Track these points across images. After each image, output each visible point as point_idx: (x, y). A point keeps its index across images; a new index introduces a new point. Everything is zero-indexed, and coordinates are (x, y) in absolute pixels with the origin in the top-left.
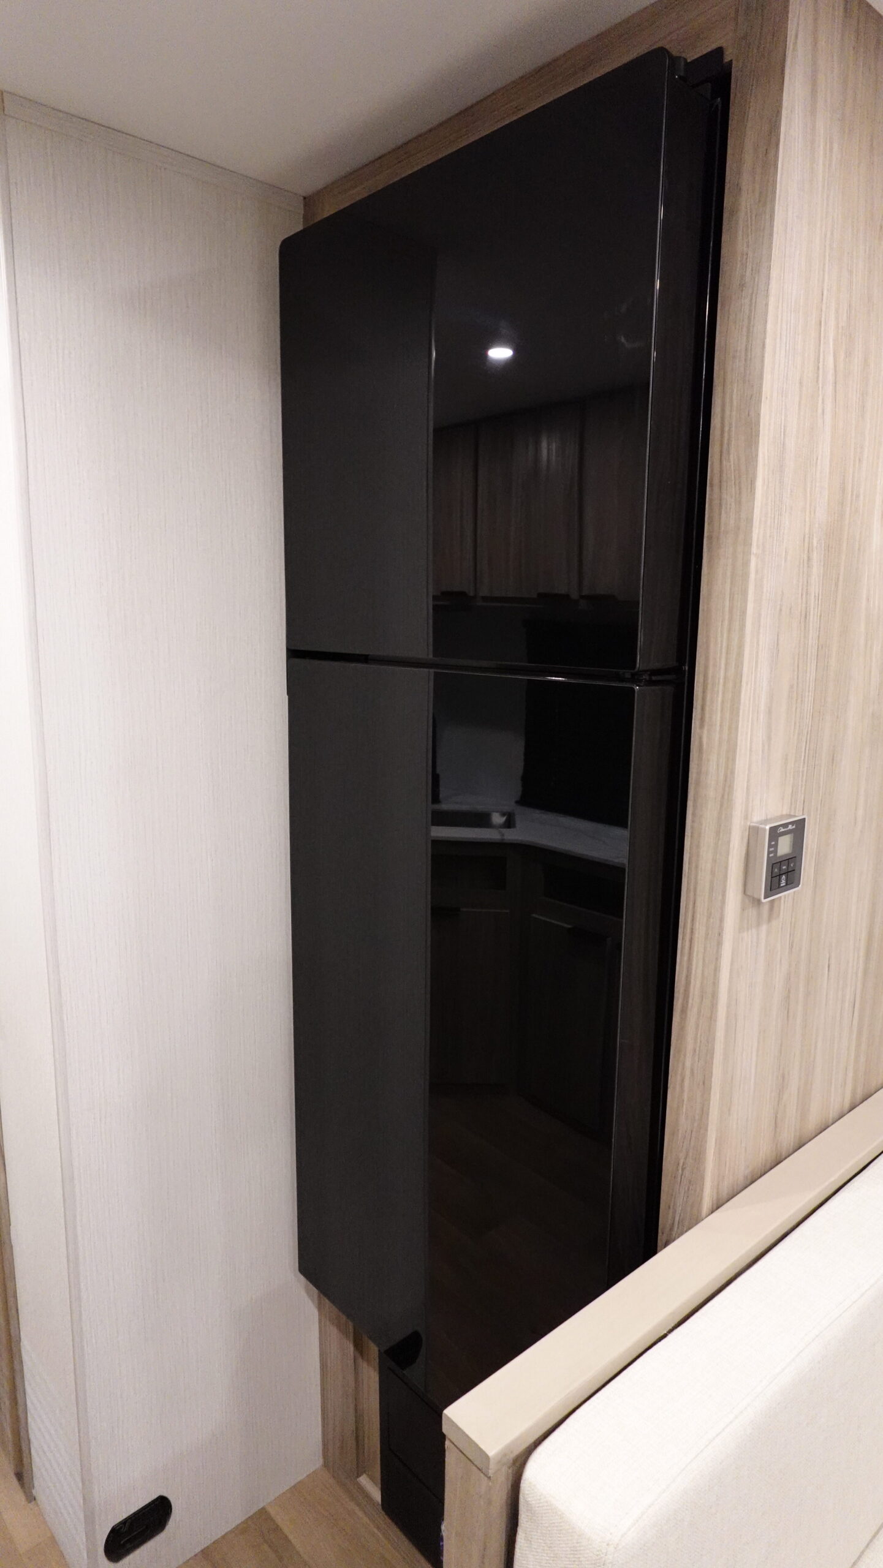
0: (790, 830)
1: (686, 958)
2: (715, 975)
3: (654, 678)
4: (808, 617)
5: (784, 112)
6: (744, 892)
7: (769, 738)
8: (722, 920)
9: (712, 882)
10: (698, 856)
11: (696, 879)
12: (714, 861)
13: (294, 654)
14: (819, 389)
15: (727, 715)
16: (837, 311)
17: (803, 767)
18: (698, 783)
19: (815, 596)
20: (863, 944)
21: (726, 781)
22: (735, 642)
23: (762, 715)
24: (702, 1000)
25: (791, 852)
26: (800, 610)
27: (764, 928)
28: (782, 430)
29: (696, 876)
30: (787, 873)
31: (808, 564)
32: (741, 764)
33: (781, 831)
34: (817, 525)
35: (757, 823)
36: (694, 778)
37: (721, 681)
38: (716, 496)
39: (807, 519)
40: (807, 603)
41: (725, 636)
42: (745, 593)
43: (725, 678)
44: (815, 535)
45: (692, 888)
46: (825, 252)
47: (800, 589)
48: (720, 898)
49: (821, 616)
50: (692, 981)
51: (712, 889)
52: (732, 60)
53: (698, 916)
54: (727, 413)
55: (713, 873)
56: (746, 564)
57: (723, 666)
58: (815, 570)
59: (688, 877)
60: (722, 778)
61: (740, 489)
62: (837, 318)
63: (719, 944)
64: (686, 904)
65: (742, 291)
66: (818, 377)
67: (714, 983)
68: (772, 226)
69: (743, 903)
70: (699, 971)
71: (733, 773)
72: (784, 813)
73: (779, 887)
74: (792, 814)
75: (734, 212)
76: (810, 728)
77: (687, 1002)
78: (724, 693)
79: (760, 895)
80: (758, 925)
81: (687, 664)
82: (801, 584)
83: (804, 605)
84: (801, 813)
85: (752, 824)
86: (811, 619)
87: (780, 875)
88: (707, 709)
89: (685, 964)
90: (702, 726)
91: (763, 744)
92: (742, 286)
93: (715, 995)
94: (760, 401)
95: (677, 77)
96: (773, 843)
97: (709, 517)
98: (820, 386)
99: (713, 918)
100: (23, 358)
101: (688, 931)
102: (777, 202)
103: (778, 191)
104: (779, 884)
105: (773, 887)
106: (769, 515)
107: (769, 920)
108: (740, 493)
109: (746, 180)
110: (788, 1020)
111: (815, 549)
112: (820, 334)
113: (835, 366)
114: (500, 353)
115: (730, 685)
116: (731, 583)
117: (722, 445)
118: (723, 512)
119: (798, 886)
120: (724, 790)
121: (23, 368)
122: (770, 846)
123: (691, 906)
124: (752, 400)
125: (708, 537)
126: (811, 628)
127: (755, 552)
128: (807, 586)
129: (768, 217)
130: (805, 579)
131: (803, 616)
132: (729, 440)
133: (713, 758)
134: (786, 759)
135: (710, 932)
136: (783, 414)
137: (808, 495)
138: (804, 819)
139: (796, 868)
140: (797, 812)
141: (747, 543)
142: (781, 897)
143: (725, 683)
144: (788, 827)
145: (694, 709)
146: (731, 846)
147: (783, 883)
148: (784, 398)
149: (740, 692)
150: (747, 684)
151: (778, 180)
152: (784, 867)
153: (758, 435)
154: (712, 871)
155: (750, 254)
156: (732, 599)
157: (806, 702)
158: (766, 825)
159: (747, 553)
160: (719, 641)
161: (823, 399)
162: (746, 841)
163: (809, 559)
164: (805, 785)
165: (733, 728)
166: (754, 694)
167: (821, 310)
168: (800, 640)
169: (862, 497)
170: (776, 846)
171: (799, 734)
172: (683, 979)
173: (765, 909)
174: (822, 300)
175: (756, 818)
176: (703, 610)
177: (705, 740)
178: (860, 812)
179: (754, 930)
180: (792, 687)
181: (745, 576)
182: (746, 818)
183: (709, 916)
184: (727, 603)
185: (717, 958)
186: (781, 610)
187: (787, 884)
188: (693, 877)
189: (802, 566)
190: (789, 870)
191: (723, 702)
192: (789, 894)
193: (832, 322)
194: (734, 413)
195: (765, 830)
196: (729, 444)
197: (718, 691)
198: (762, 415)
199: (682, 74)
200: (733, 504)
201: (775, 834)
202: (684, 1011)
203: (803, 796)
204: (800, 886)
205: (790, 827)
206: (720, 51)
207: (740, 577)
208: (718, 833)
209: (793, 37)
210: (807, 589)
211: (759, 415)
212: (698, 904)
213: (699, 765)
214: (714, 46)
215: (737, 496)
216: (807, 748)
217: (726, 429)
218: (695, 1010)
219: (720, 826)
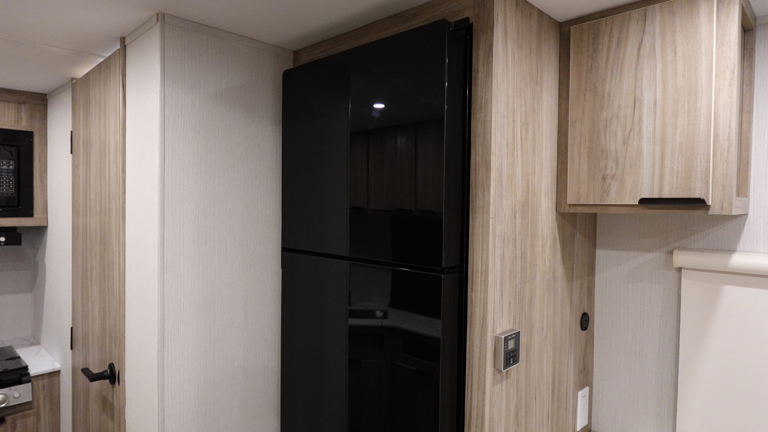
0: (513, 337)
1: (469, 399)
2: (483, 407)
3: (450, 271)
4: (516, 241)
5: (494, 44)
6: (495, 367)
7: (502, 296)
8: (485, 381)
9: (479, 363)
10: (473, 351)
11: (472, 362)
12: (480, 353)
13: (285, 250)
14: (515, 147)
15: (483, 287)
16: (521, 115)
17: (518, 307)
18: (471, 317)
19: (519, 232)
20: (550, 386)
21: (484, 316)
22: (485, 255)
23: (498, 286)
24: (477, 420)
25: (514, 347)
26: (512, 238)
27: (504, 383)
28: (501, 165)
29: (472, 360)
30: (513, 357)
31: (515, 219)
32: (490, 309)
33: (509, 338)
34: (518, 202)
35: (499, 334)
36: (469, 315)
37: (480, 272)
38: (474, 192)
39: (513, 201)
40: (515, 235)
41: (480, 252)
42: (488, 233)
43: (481, 271)
44: (517, 206)
45: (471, 365)
46: (514, 93)
47: (512, 229)
48: (483, 371)
49: (522, 240)
50: (473, 410)
51: (479, 366)
52: (473, 22)
53: (474, 379)
54: (477, 158)
55: (480, 359)
56: (488, 222)
57: (480, 265)
58: (518, 221)
59: (469, 360)
60: (482, 315)
61: (484, 190)
62: (521, 118)
63: (484, 393)
64: (468, 373)
65: (481, 110)
66: (514, 142)
67: (483, 412)
68: (492, 87)
69: (494, 372)
70: (476, 407)
71: (486, 313)
72: (511, 328)
73: (510, 364)
74: (514, 329)
75: (476, 79)
76: (520, 289)
77: (471, 420)
78: (481, 277)
79: (502, 369)
80: (502, 382)
81: (464, 263)
82: (512, 228)
83: (514, 237)
84: (518, 329)
85: (496, 335)
86: (518, 242)
87: (510, 359)
88: (474, 283)
89: (469, 402)
90: (472, 291)
91: (499, 298)
92: (481, 108)
93: (483, 417)
94: (490, 155)
95: (451, 29)
96: (506, 344)
97: (471, 201)
98: (516, 145)
99: (481, 380)
100: (165, 122)
101: (470, 386)
102: (493, 77)
103: (493, 73)
104: (510, 363)
105: (507, 364)
106: (497, 200)
107: (507, 378)
108: (484, 191)
109: (480, 68)
110: (518, 426)
111: (517, 212)
112: (514, 125)
113: (521, 137)
114: (379, 106)
115: (484, 273)
116: (482, 229)
117: (475, 171)
118: (477, 199)
119: (518, 362)
120: (483, 320)
121: (165, 126)
122: (505, 345)
123: (470, 374)
124: (487, 153)
125: (471, 209)
126: (518, 246)
127: (491, 217)
128: (515, 228)
129: (490, 82)
130: (514, 226)
131: (514, 240)
132: (478, 169)
133: (478, 305)
134: (510, 304)
135: (480, 387)
136: (501, 158)
137: (513, 190)
138: (520, 331)
139: (517, 355)
140: (516, 328)
141: (488, 213)
142: (511, 368)
143: (481, 273)
144: (512, 336)
145: (468, 284)
146: (487, 346)
147: (512, 362)
148: (501, 152)
149: (488, 277)
150: (491, 273)
151: (493, 68)
152: (512, 355)
153: (490, 169)
154: (479, 358)
155: (484, 96)
156: (483, 236)
157: (517, 278)
158: (502, 336)
159: (488, 217)
160: (478, 254)
161: (517, 151)
162: (494, 343)
163: (515, 217)
164: (519, 315)
165: (486, 293)
166: (494, 277)
167: (514, 116)
168: (513, 252)
169: (536, 188)
170: (507, 345)
171: (515, 292)
172: (469, 410)
173: (504, 375)
174: (514, 112)
175: (498, 331)
176: (471, 240)
177: (474, 298)
178: (545, 325)
179: (500, 384)
180: (511, 272)
181: (488, 227)
182: (493, 332)
183: (479, 379)
184: (481, 238)
185: (484, 400)
186: (504, 239)
187: (513, 362)
188: (471, 360)
189: (512, 220)
190: (514, 356)
191: (481, 281)
192: (515, 367)
193: (519, 120)
194: (480, 159)
195: (502, 338)
196: (478, 171)
197: (479, 276)
198: (491, 161)
199: (453, 28)
200: (481, 196)
201: (506, 340)
202: (469, 425)
203: (518, 320)
204: (519, 362)
205: (513, 336)
206: (468, 19)
207: (485, 227)
208: (481, 340)
209: (496, 17)
210: (515, 229)
211: (490, 160)
212: (474, 372)
213: (472, 309)
214: (465, 17)
215: (483, 193)
216: (519, 298)
217: (477, 165)
218: (474, 424)
219: (482, 337)
